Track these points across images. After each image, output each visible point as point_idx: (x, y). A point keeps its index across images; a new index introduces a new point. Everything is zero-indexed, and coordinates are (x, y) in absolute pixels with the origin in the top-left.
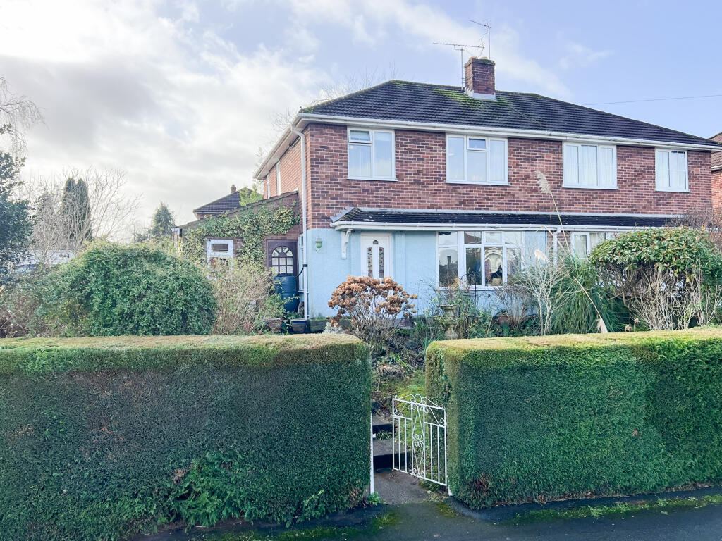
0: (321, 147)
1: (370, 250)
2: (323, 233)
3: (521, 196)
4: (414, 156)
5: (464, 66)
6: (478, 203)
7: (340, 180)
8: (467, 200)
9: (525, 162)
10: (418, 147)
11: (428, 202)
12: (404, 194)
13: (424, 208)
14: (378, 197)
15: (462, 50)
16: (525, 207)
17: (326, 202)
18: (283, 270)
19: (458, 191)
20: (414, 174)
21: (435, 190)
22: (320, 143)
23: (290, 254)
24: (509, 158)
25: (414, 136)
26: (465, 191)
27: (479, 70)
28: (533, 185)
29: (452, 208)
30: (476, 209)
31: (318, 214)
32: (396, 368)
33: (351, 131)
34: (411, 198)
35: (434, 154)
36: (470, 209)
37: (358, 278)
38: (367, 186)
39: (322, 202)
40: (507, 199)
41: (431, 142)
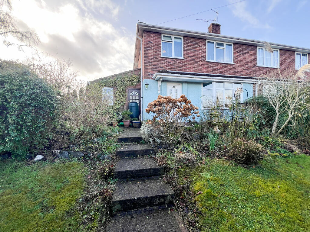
1: (171, 90)
2: (149, 81)
3: (239, 69)
4: (192, 48)
5: (208, 27)
6: (220, 71)
7: (157, 57)
8: (216, 70)
9: (241, 54)
11: (198, 69)
12: (187, 65)
13: (196, 72)
14: (175, 66)
15: (207, 22)
16: (240, 74)
17: (151, 67)
18: (134, 101)
20: (192, 57)
21: (201, 64)
22: (149, 40)
23: (137, 94)
24: (234, 52)
26: (214, 65)
28: (244, 64)
29: (209, 73)
31: (147, 73)
33: (164, 36)
34: (191, 67)
35: (201, 48)
36: (217, 74)
38: (170, 61)
39: (148, 67)
40: (233, 70)
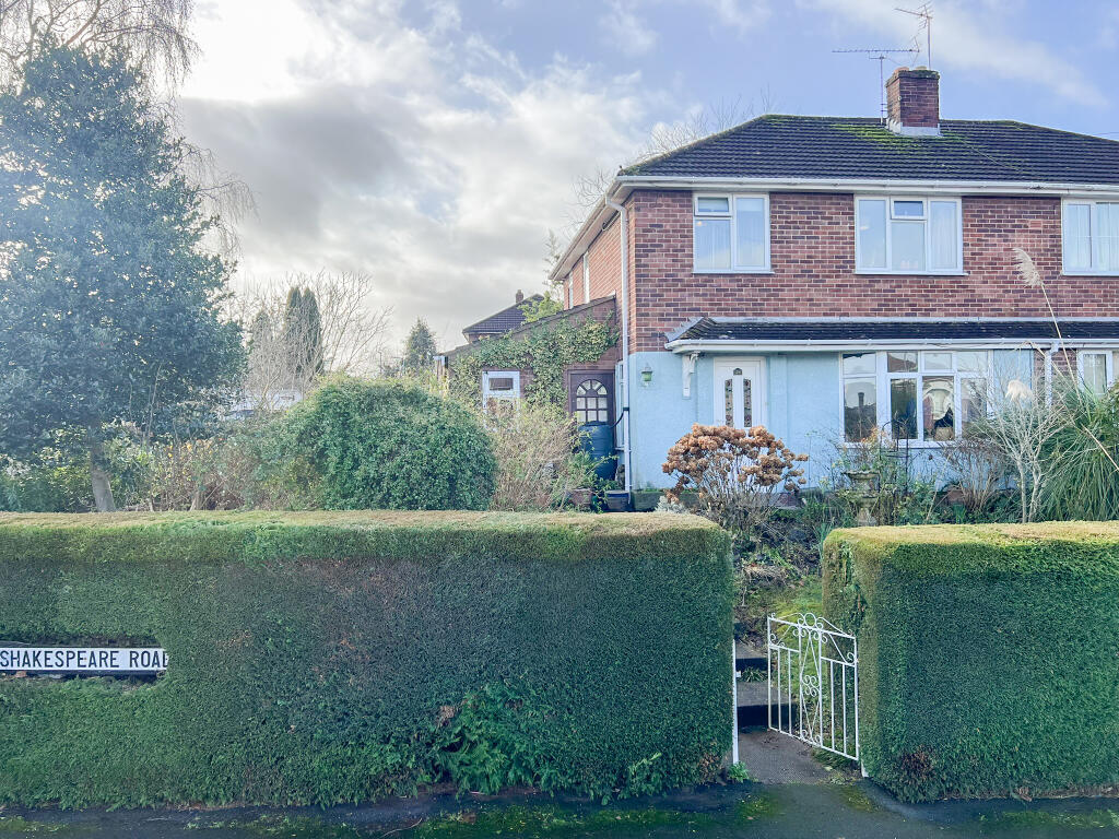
0: (651, 226)
1: (729, 383)
2: (654, 359)
3: (986, 291)
4: (802, 233)
5: (885, 83)
6: (910, 305)
7: (680, 275)
8: (892, 300)
9: (993, 236)
10: (808, 218)
11: (825, 305)
12: (786, 294)
13: (818, 315)
14: (742, 300)
15: (882, 58)
16: (992, 310)
17: (658, 310)
18: (592, 417)
19: (877, 286)
20: (802, 262)
21: (837, 286)
22: (652, 220)
23: (603, 391)
24: (964, 230)
25: (801, 201)
26: (887, 286)
27: (912, 88)
28: (1007, 273)
29: (867, 315)
30: (907, 315)
31: (646, 330)
32: (772, 571)
33: (699, 199)
34: (798, 300)
35: (835, 228)
36: (897, 315)
37: (709, 428)
38: (724, 283)
39: (651, 310)
40: (960, 298)
41: (829, 209)
